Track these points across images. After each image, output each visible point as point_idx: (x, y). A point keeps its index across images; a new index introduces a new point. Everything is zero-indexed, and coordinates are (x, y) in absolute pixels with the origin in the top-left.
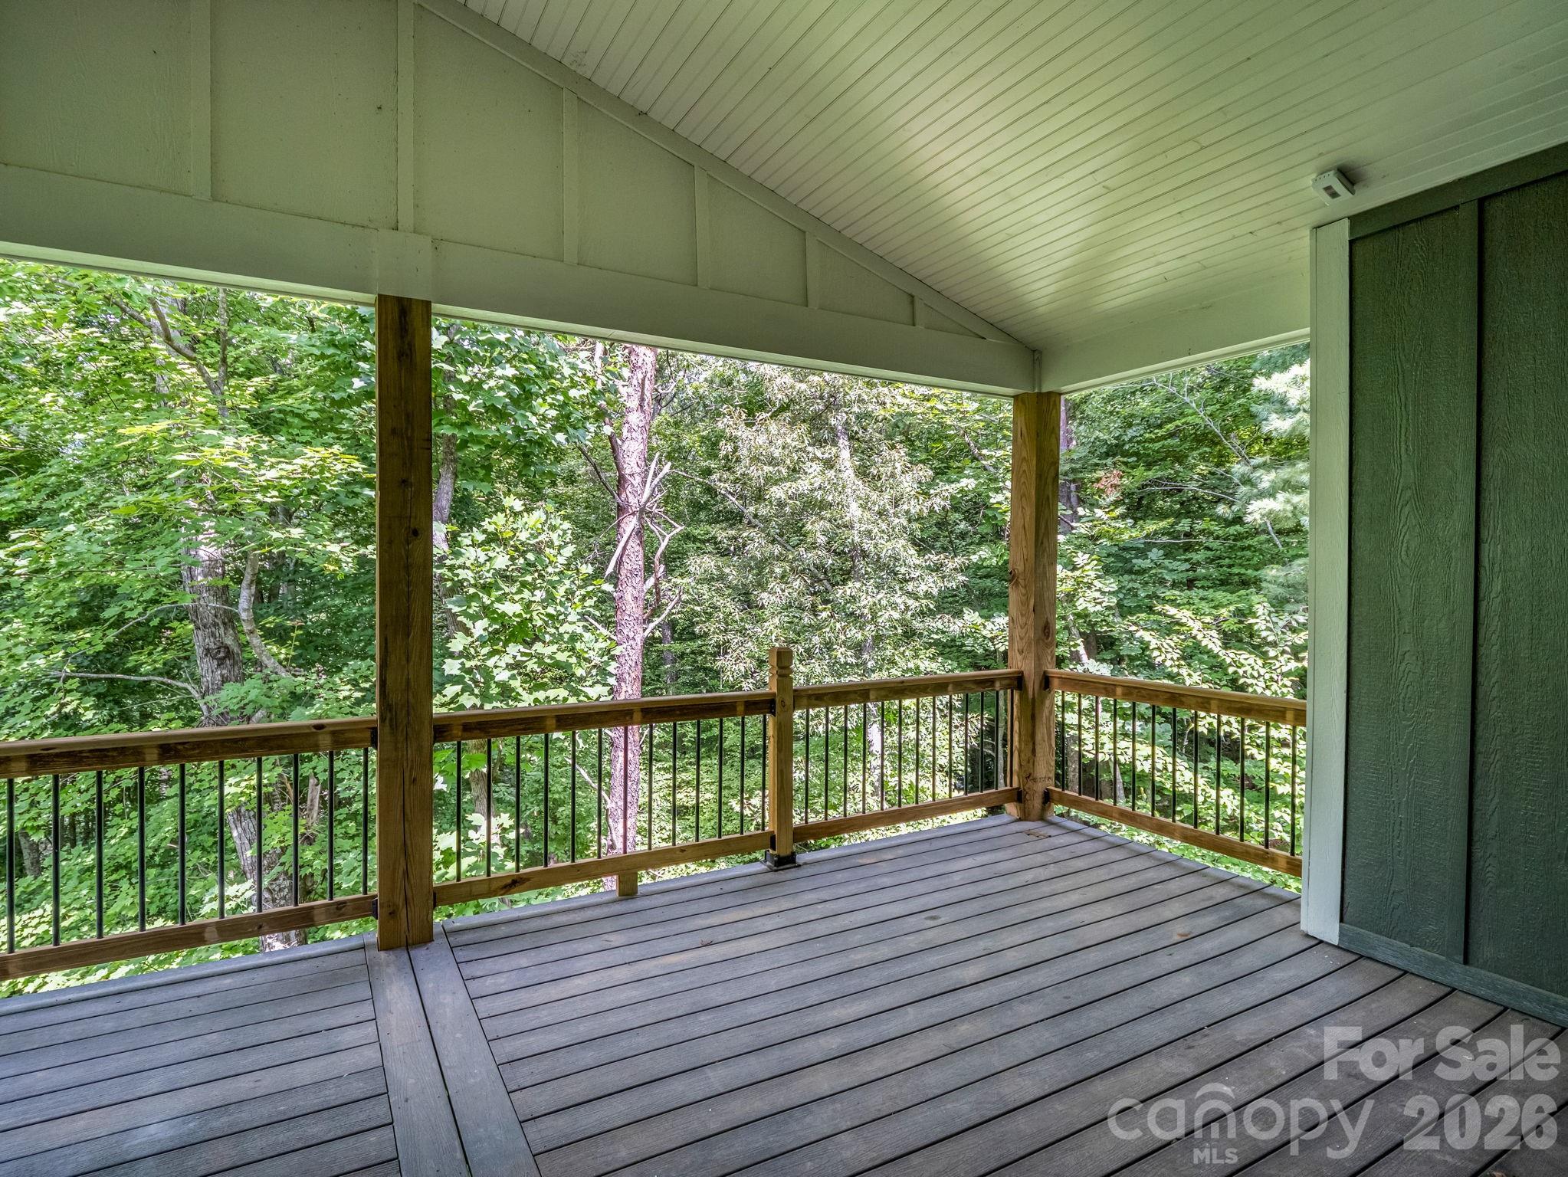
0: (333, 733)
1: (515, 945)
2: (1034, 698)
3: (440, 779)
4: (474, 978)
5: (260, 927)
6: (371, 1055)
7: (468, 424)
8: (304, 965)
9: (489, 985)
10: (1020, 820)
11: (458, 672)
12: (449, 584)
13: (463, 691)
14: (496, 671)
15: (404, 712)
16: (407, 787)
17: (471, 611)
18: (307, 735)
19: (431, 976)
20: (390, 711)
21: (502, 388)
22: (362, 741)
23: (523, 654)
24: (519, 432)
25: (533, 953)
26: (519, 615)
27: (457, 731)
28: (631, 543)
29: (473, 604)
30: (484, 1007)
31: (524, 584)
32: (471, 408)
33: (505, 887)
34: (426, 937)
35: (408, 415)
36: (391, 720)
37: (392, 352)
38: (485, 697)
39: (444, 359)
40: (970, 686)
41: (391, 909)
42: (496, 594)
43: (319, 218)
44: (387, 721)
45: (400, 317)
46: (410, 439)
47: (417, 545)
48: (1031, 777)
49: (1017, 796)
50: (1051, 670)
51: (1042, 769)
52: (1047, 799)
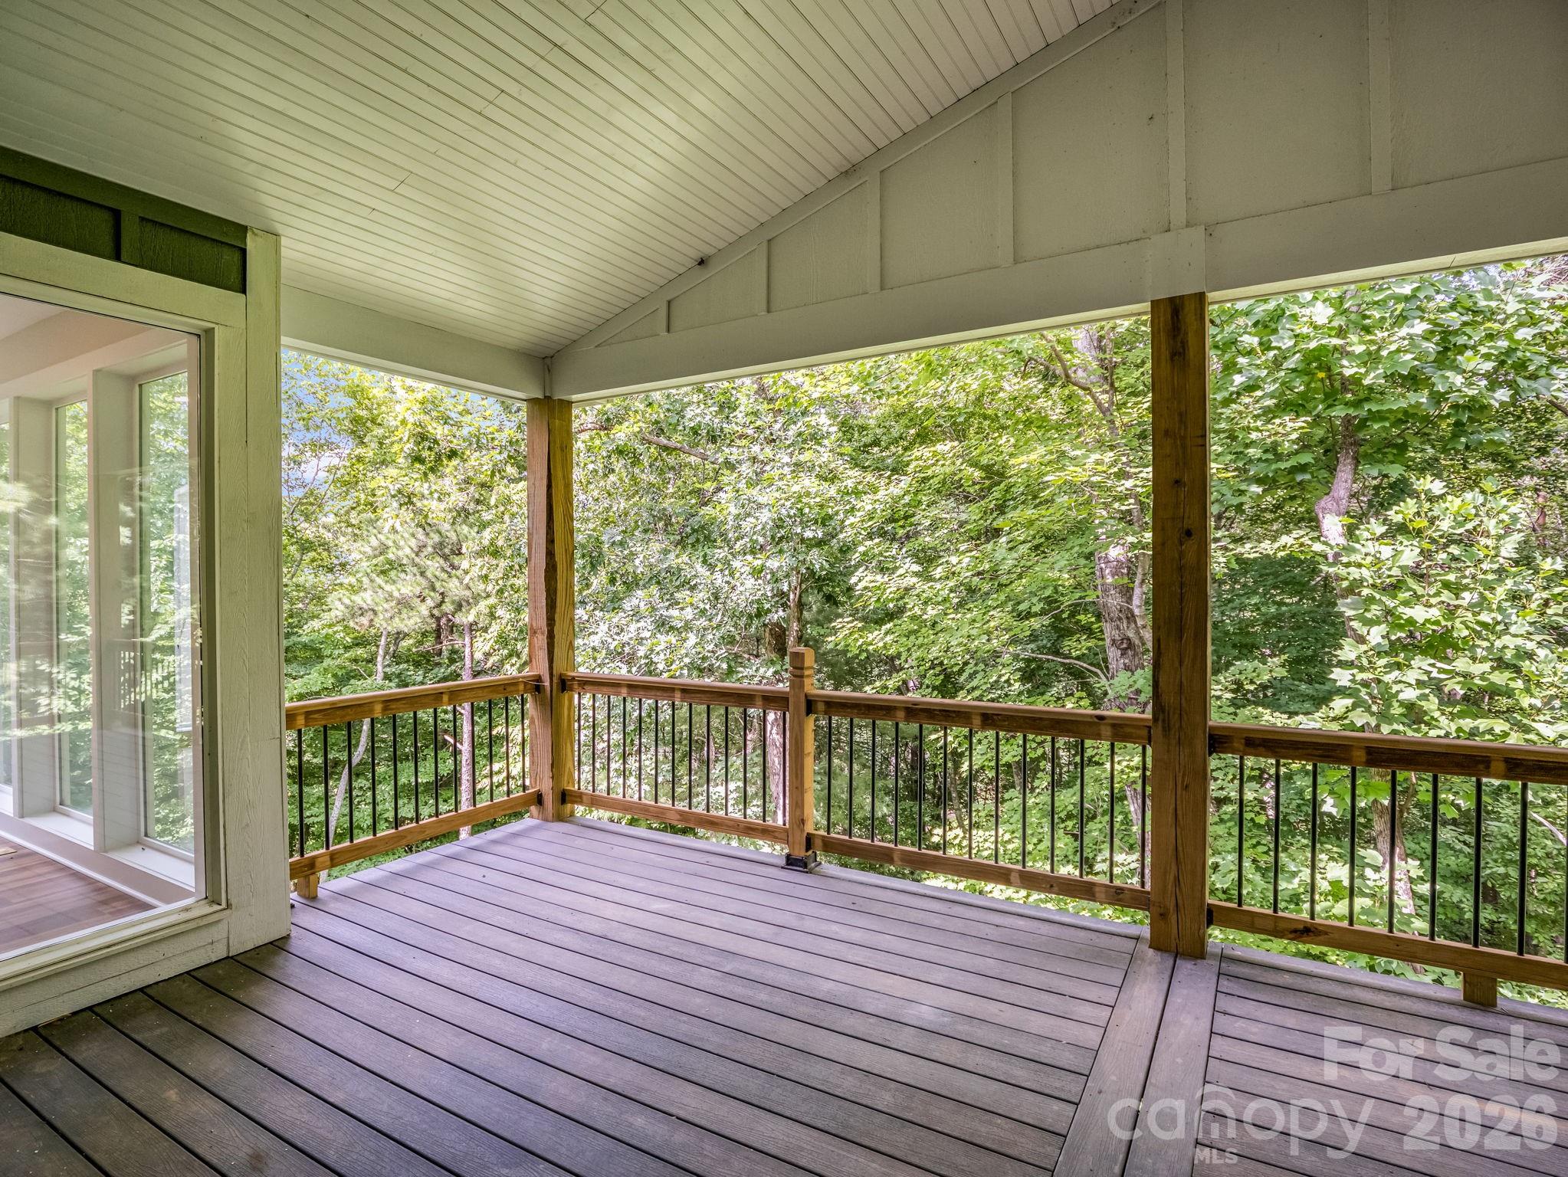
0: (1114, 726)
1: (1290, 1000)
3: (1330, 801)
4: (1225, 1013)
5: (1052, 886)
6: (1092, 1036)
7: (1367, 399)
8: (1082, 934)
9: (1237, 1027)
11: (1348, 684)
12: (1345, 584)
13: (1355, 706)
14: (1395, 688)
15: (1177, 716)
16: (1179, 792)
17: (1368, 615)
18: (1089, 723)
19: (1185, 992)
20: (1163, 712)
22: (1139, 737)
23: (1441, 671)
24: (1438, 398)
25: (1306, 1017)
26: (1437, 623)
27: (1238, 744)
29: (1373, 607)
30: (1220, 1046)
31: (1446, 585)
32: (1366, 382)
33: (1295, 931)
34: (1197, 952)
35: (1181, 415)
36: (1164, 721)
37: (1165, 354)
38: (1384, 716)
39: (1333, 333)
41: (1162, 911)
42: (1404, 595)
43: (1098, 247)
44: (1160, 722)
45: (1172, 317)
46: (1183, 438)
47: (1190, 547)
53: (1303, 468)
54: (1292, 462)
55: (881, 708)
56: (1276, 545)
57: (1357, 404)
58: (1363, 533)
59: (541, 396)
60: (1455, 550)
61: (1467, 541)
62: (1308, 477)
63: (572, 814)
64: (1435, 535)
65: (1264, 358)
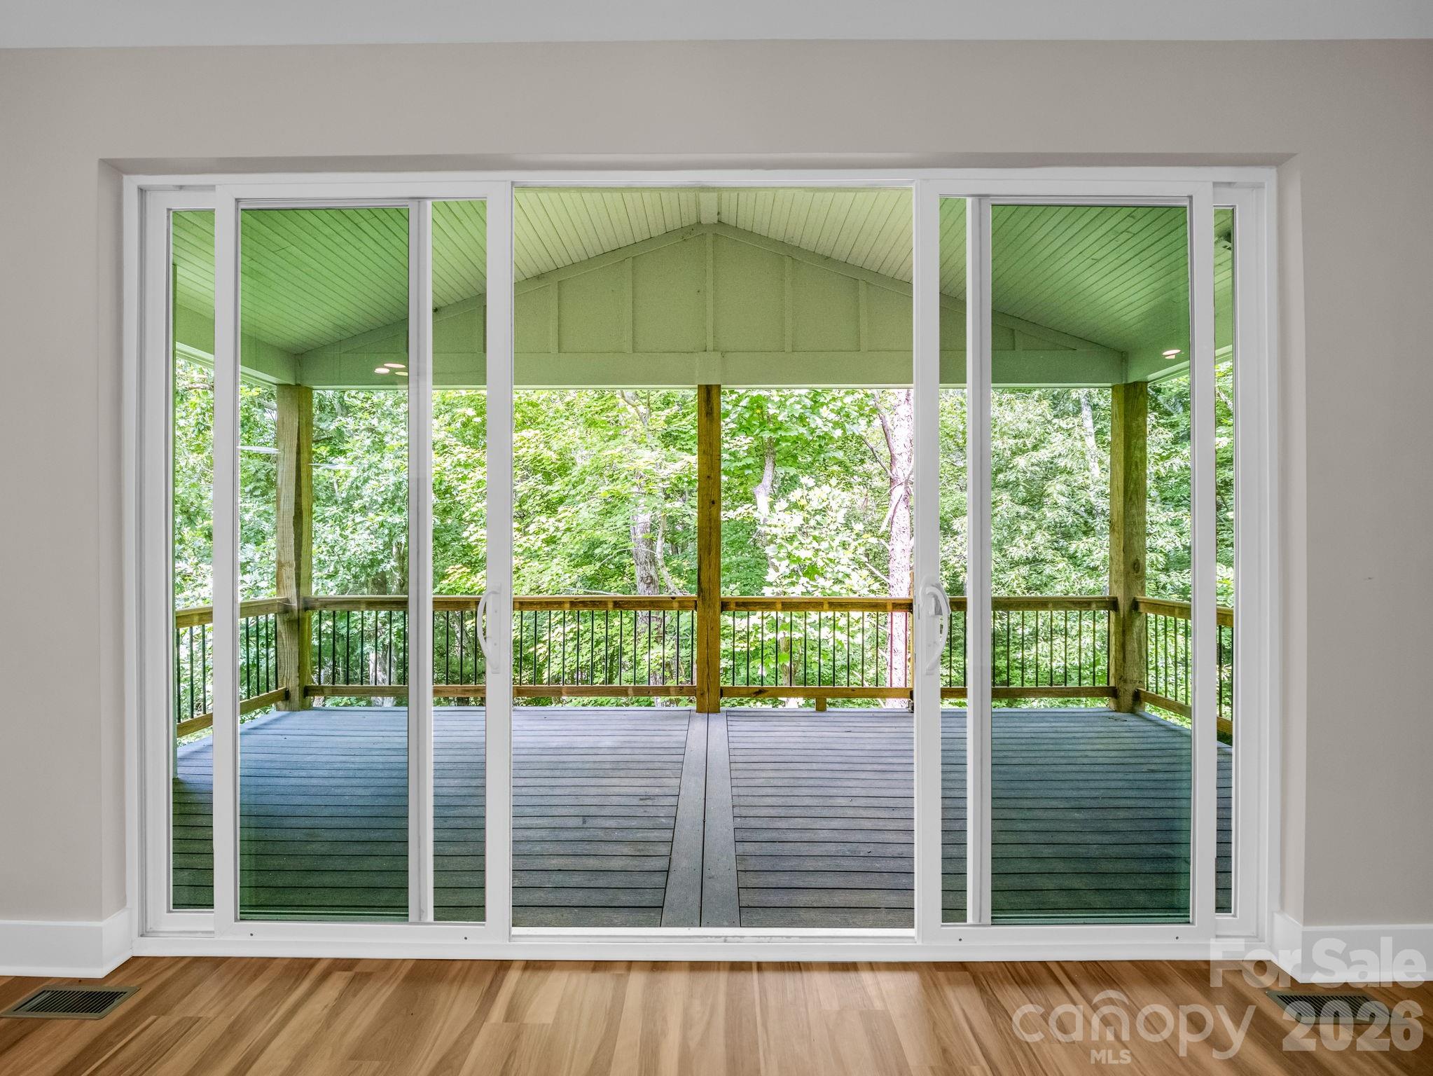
0: (679, 602)
2: (1124, 617)
4: (732, 726)
7: (780, 428)
9: (737, 729)
10: (1116, 711)
12: (769, 537)
15: (708, 594)
16: (708, 630)
17: (780, 555)
18: (668, 602)
19: (715, 729)
20: (702, 593)
21: (799, 403)
22: (691, 606)
23: (812, 586)
26: (810, 559)
27: (733, 606)
28: (899, 506)
29: (782, 550)
31: (815, 538)
32: (780, 418)
33: (756, 693)
34: (716, 710)
35: (710, 443)
36: (702, 597)
37: (704, 413)
40: (1068, 605)
41: (702, 695)
42: (796, 543)
44: (700, 598)
45: (707, 396)
46: (712, 455)
47: (714, 509)
48: (1122, 679)
49: (1113, 693)
50: (1139, 597)
51: (1133, 674)
52: (1138, 697)
53: (748, 466)
54: (743, 463)
55: (556, 603)
56: (736, 513)
57: (775, 430)
58: (777, 507)
59: (293, 383)
60: (818, 517)
61: (823, 511)
62: (751, 472)
63: (311, 705)
64: (810, 510)
65: (731, 398)
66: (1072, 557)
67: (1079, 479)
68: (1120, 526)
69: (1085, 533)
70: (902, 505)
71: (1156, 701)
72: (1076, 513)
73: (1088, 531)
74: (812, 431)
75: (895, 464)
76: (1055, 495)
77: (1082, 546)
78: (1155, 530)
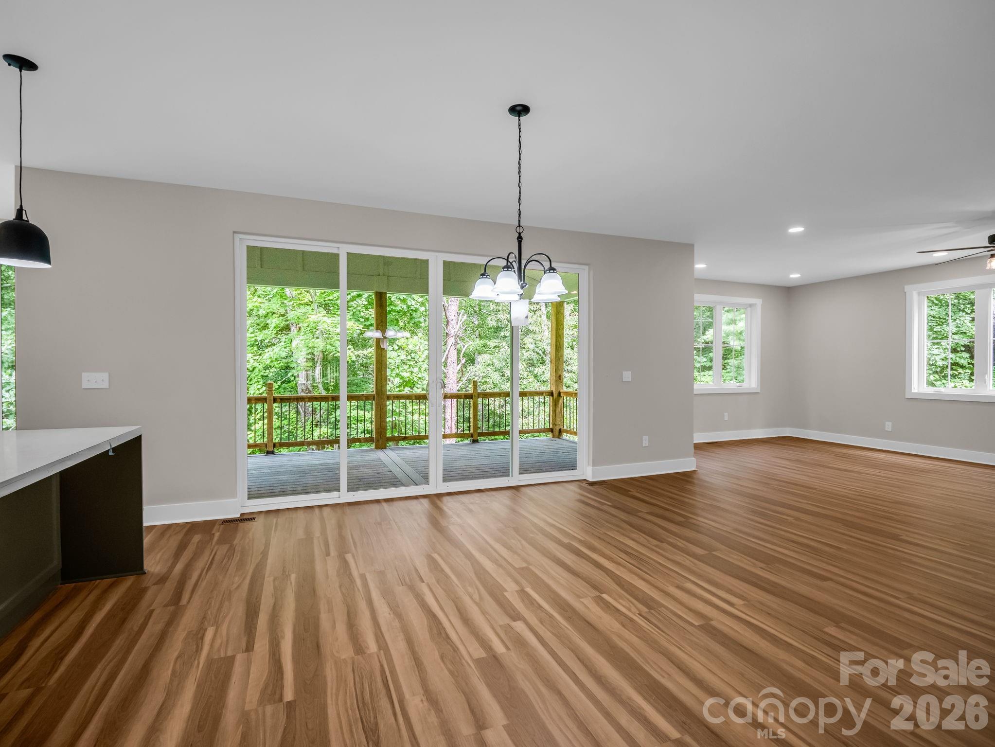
2: (555, 399)
10: (553, 438)
28: (451, 349)
33: (403, 439)
35: (382, 320)
36: (378, 394)
37: (379, 305)
41: (378, 440)
45: (380, 297)
46: (383, 326)
48: (554, 424)
49: (551, 430)
50: (561, 390)
51: (558, 422)
52: (560, 431)
66: (536, 376)
67: (539, 337)
68: (554, 361)
69: (542, 363)
70: (453, 348)
71: (567, 431)
72: (538, 353)
73: (543, 363)
74: (409, 307)
75: (449, 325)
76: (528, 344)
77: (540, 371)
78: (572, 362)
